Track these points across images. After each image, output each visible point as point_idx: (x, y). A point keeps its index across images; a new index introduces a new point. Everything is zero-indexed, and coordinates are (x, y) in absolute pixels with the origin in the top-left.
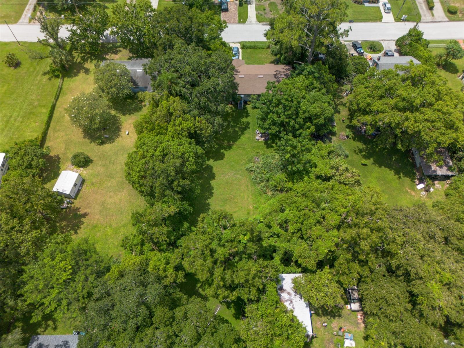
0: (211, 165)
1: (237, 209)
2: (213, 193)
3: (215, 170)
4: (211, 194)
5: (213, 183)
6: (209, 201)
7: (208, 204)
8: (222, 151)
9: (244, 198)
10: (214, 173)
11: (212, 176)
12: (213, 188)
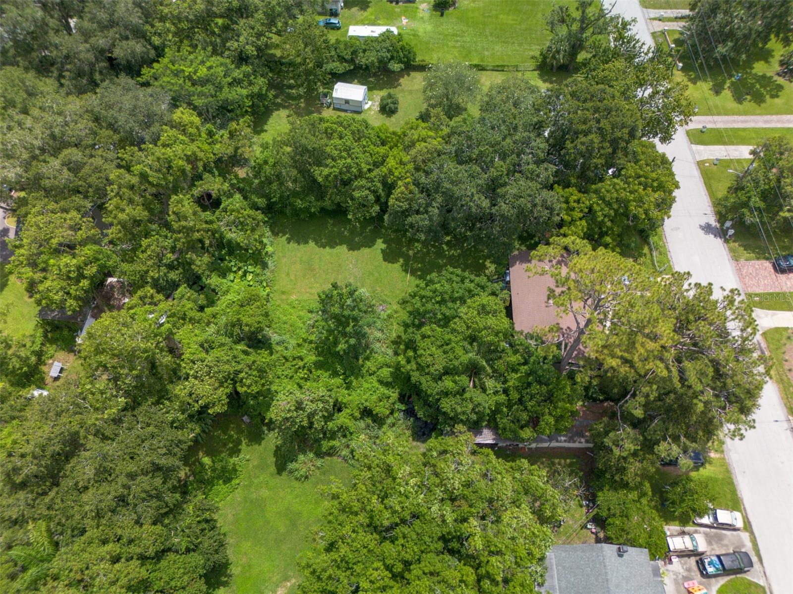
0: (376, 246)
1: (292, 277)
2: (324, 247)
3: (365, 251)
4: (323, 246)
5: (342, 249)
6: (312, 244)
7: (306, 242)
8: (401, 260)
9: (311, 288)
10: (359, 249)
11: (353, 247)
12: (332, 247)
